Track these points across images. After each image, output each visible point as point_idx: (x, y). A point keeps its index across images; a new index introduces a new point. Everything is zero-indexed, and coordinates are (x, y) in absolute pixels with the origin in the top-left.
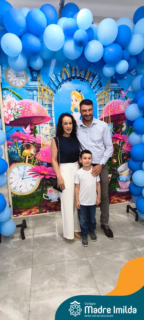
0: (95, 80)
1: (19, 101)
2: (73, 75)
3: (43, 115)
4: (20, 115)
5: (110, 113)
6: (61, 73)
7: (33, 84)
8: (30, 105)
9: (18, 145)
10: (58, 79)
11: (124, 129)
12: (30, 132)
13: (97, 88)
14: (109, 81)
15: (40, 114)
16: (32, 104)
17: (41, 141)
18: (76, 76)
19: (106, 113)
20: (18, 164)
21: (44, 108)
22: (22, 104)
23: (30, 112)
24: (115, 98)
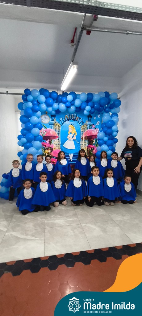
0: (80, 120)
1: (45, 129)
2: (70, 118)
3: (55, 135)
4: (45, 135)
5: (87, 135)
6: (65, 117)
7: (52, 122)
8: (50, 131)
10: (63, 120)
11: (94, 143)
12: (49, 142)
13: (81, 124)
14: (87, 120)
17: (53, 147)
21: (56, 132)
23: (49, 134)
24: (90, 128)
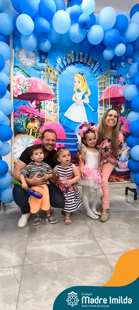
0: (96, 66)
1: (28, 78)
2: (77, 60)
3: (49, 93)
4: (27, 90)
5: (109, 96)
6: (66, 58)
7: (41, 65)
8: (36, 82)
9: (24, 118)
10: (63, 63)
11: (122, 111)
12: (35, 106)
13: (98, 73)
14: (109, 67)
15: (46, 91)
16: (38, 82)
17: (45, 116)
18: (79, 61)
19: (106, 95)
20: (23, 135)
21: (50, 87)
22: (30, 81)
23: (36, 89)
24: (114, 83)
